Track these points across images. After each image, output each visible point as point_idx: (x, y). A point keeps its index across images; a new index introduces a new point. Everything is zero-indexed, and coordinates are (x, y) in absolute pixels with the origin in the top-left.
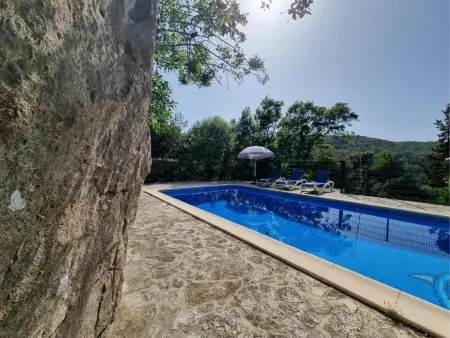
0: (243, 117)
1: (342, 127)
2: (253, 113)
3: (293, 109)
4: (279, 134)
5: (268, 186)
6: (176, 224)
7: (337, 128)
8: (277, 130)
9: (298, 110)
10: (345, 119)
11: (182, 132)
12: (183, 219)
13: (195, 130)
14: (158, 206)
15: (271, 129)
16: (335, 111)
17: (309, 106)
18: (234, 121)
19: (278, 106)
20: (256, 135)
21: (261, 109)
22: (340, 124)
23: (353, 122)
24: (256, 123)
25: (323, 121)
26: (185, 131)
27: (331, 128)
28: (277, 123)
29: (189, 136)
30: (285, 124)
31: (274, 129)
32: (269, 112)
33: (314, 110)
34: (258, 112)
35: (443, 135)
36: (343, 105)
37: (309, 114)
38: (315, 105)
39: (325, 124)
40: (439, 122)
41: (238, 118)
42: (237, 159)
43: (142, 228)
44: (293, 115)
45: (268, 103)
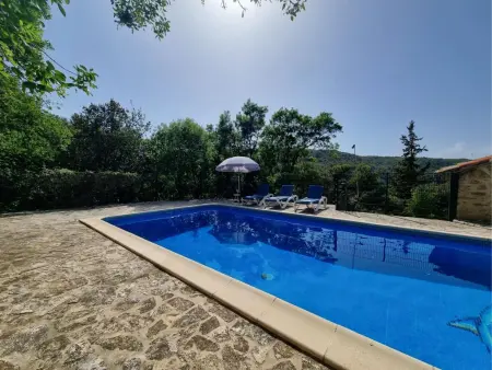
0: (222, 123)
1: (328, 138)
2: (233, 119)
3: (278, 117)
4: (262, 145)
5: (255, 205)
6: (121, 288)
7: (322, 139)
8: (260, 140)
9: (283, 118)
10: (330, 130)
11: (144, 138)
12: (135, 273)
13: (160, 136)
14: (94, 249)
15: (254, 139)
16: (321, 120)
17: (294, 115)
18: (210, 128)
19: (261, 112)
20: (237, 144)
21: (243, 114)
22: (325, 135)
23: (337, 133)
24: (237, 130)
25: (309, 131)
26: (147, 136)
27: (316, 140)
28: (261, 132)
29: (153, 144)
30: (269, 133)
31: (256, 139)
32: (252, 118)
33: (299, 119)
34: (239, 118)
35: (407, 149)
36: (328, 114)
37: (293, 123)
38: (300, 113)
39: (311, 135)
40: (404, 137)
41: (216, 124)
42: (215, 172)
43: (42, 312)
44: (278, 124)
45: (251, 109)
